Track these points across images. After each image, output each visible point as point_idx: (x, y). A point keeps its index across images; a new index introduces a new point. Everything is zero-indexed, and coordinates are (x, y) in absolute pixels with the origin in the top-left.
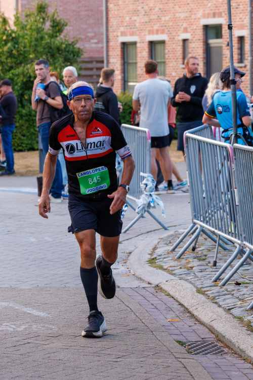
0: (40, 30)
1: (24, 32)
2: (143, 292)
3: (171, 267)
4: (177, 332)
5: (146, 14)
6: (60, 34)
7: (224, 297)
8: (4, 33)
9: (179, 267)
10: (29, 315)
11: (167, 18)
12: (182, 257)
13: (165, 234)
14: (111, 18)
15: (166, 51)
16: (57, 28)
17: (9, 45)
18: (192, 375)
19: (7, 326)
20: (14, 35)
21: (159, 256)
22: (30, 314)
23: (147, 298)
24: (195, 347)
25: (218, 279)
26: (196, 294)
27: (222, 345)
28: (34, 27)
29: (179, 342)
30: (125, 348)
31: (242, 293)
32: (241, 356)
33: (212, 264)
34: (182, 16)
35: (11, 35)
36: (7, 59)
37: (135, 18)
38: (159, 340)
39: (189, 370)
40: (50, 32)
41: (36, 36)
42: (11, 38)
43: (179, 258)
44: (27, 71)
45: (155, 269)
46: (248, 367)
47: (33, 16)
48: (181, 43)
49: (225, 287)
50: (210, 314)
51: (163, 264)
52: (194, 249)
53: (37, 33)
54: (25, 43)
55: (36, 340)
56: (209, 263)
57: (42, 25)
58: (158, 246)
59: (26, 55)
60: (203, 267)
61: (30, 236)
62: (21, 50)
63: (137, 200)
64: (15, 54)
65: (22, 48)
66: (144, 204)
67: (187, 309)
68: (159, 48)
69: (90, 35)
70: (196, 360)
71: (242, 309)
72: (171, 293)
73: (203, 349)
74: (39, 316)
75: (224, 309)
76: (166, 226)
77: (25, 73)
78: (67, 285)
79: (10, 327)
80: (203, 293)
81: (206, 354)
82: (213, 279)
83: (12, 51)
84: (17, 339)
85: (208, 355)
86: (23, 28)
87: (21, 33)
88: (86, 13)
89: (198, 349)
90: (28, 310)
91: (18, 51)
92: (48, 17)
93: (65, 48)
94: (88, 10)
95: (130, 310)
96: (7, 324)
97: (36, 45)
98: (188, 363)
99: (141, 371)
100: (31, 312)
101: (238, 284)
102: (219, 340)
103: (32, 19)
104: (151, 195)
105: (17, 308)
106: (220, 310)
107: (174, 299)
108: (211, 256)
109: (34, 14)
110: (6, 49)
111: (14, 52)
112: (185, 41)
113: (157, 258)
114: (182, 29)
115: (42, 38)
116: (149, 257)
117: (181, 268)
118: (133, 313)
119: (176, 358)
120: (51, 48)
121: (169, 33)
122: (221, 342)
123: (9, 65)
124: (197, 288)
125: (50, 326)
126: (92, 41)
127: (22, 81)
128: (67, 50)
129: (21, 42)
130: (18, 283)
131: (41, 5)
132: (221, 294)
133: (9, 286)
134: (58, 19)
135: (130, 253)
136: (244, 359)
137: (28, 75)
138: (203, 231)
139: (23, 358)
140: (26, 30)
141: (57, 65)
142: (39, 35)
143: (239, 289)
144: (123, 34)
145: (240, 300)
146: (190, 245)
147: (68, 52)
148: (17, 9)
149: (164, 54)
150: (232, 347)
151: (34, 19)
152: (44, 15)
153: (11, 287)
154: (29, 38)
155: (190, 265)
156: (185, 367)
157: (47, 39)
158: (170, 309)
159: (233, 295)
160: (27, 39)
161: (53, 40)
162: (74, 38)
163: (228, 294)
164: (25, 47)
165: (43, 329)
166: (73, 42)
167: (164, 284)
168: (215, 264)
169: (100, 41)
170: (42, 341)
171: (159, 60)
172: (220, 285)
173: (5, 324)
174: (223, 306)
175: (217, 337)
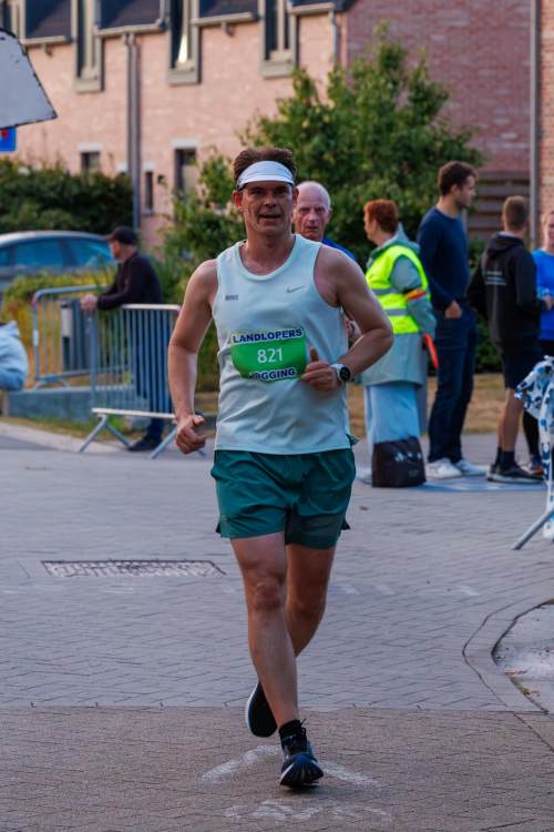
0: (387, 107)
1: (350, 113)
6: (431, 119)
8: (305, 114)
14: (547, 84)
16: (425, 104)
17: (316, 140)
19: (272, 807)
20: (326, 119)
28: (372, 102)
35: (320, 117)
36: (310, 170)
40: (411, 113)
41: (376, 120)
42: (320, 125)
44: (354, 201)
47: (369, 76)
53: (381, 115)
54: (351, 137)
57: (391, 97)
59: (354, 163)
61: (346, 582)
62: (342, 152)
64: (328, 162)
65: (345, 149)
69: (501, 122)
74: (350, 784)
77: (351, 205)
78: (424, 705)
83: (322, 154)
87: (343, 114)
88: (493, 72)
91: (335, 156)
92: (405, 80)
93: (442, 150)
94: (496, 67)
97: (376, 143)
100: (333, 773)
103: (370, 85)
109: (372, 72)
110: (308, 149)
111: (327, 156)
115: (390, 127)
120: (409, 149)
125: (376, 811)
126: (505, 136)
127: (344, 222)
128: (446, 153)
129: (344, 134)
131: (390, 51)
134: (427, 83)
137: (358, 209)
140: (356, 107)
141: (422, 187)
142: (384, 120)
148: (337, 60)
151: (374, 83)
152: (396, 75)
154: (361, 126)
157: (402, 129)
160: (355, 127)
161: (414, 131)
162: (464, 127)
164: (351, 146)
165: (358, 816)
166: (459, 137)
169: (522, 137)
173: (267, 803)
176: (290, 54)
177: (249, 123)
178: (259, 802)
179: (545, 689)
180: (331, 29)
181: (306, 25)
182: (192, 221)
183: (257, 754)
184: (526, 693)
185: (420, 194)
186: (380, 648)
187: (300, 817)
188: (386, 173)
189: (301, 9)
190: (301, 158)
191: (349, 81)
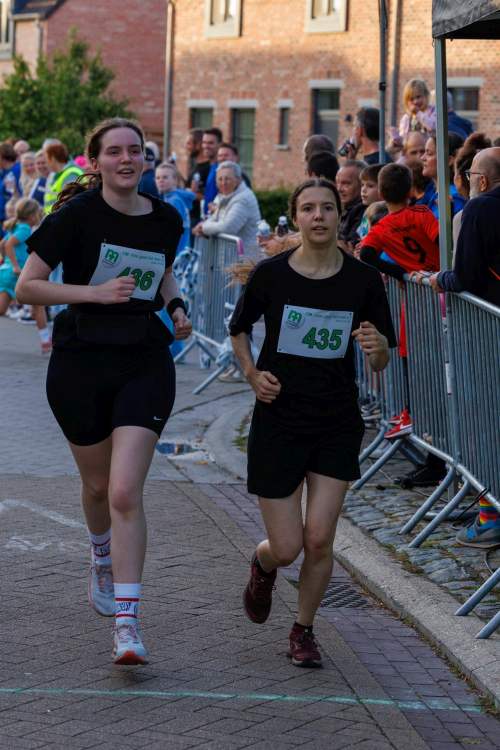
0: (74, 82)
1: (50, 85)
2: (230, 492)
5: (229, 68)
6: (104, 91)
7: (359, 509)
8: (21, 85)
10: (52, 524)
11: (260, 76)
15: (256, 124)
16: (99, 82)
17: (28, 102)
19: (18, 541)
20: (35, 88)
22: (54, 522)
23: (237, 503)
27: (362, 591)
28: (65, 78)
29: (293, 582)
30: (209, 591)
31: (388, 504)
32: (395, 613)
34: (283, 73)
35: (31, 87)
36: (24, 121)
37: (211, 73)
40: (89, 86)
41: (68, 91)
42: (30, 93)
46: (409, 634)
48: (278, 114)
49: (360, 492)
50: (341, 537)
53: (70, 87)
54: (51, 101)
55: (65, 569)
57: (78, 75)
59: (53, 118)
62: (46, 111)
63: (218, 345)
64: (36, 117)
65: (47, 108)
66: (228, 352)
68: (244, 120)
69: (145, 95)
70: (324, 617)
71: (391, 531)
73: (332, 597)
74: (68, 527)
75: (362, 529)
79: (23, 544)
81: (338, 606)
83: (31, 110)
84: (34, 565)
85: (342, 609)
86: (50, 78)
87: (47, 86)
88: (141, 63)
90: (51, 515)
91: (40, 112)
92: (87, 65)
93: (110, 110)
94: (143, 59)
95: (211, 522)
96: (19, 538)
97: (67, 105)
99: (237, 634)
100: (56, 519)
101: (381, 488)
102: (357, 583)
103: (64, 66)
105: (33, 510)
106: (355, 530)
109: (66, 59)
110: (22, 107)
111: (35, 113)
112: (284, 111)
114: (281, 91)
115: (76, 95)
116: (237, 434)
118: (217, 529)
119: (291, 612)
120: (88, 109)
121: (262, 98)
122: (361, 585)
123: (27, 131)
126: (148, 104)
129: (46, 99)
130: (34, 467)
131: (77, 46)
132: (355, 503)
133: (20, 472)
134: (101, 68)
135: (207, 426)
136: (402, 620)
139: (45, 601)
140: (54, 82)
142: (73, 91)
143: (382, 497)
144: (194, 95)
145: (386, 515)
148: (40, 51)
149: (253, 128)
150: (379, 597)
151: (67, 66)
152: (81, 61)
153: (24, 473)
154: (57, 94)
157: (84, 97)
159: (374, 506)
160: (53, 94)
161: (92, 98)
162: (123, 97)
163: (367, 505)
164: (51, 106)
165: (76, 549)
166: (121, 104)
169: (159, 104)
170: (74, 570)
171: (244, 136)
172: (352, 487)
173: (14, 538)
174: (359, 524)
175: (353, 576)
176: (9, 46)
178: (8, 538)
179: (189, 467)
180: (36, 31)
181: (21, 27)
183: (5, 504)
184: (178, 468)
187: (37, 548)
188: (73, 125)
189: (17, 17)
190: (18, 113)
191: (50, 65)
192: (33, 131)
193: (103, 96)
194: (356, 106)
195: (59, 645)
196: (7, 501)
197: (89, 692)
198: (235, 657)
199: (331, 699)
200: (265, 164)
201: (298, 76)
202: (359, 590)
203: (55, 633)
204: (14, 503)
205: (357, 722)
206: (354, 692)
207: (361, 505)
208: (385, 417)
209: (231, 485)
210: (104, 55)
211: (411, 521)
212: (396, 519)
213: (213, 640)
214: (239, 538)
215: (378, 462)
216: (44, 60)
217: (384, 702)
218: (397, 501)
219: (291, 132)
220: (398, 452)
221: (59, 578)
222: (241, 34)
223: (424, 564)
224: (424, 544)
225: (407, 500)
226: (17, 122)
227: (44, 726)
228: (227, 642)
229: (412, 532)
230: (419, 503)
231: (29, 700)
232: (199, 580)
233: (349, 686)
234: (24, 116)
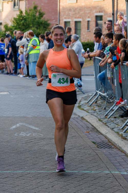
0: (35, 16)
1: (29, 17)
2: (77, 120)
3: (87, 109)
4: (92, 138)
5: (74, 11)
6: (42, 18)
7: (110, 123)
8: (21, 17)
9: (90, 110)
11: (82, 13)
12: (92, 105)
13: (84, 96)
15: (81, 25)
16: (41, 15)
17: (23, 21)
18: (100, 158)
20: (25, 18)
21: (83, 104)
22: (32, 128)
23: (79, 122)
24: (100, 145)
25: (107, 115)
26: (98, 121)
27: (111, 144)
28: (32, 15)
29: (93, 142)
30: (72, 145)
31: (117, 122)
32: (119, 150)
33: (104, 109)
34: (88, 12)
35: (23, 17)
38: (85, 142)
39: (99, 155)
40: (38, 17)
42: (23, 19)
43: (90, 106)
45: (81, 110)
46: (123, 155)
48: (87, 22)
49: (110, 119)
50: (105, 131)
51: (84, 108)
52: (96, 102)
55: (35, 140)
56: (102, 108)
57: (35, 14)
58: (81, 101)
59: (29, 25)
60: (100, 110)
67: (95, 128)
68: (78, 24)
69: (53, 18)
70: (101, 151)
71: (118, 129)
72: (88, 121)
73: (103, 146)
74: (35, 130)
75: (111, 128)
76: (84, 92)
78: (46, 116)
80: (101, 121)
81: (105, 148)
82: (105, 115)
83: (24, 23)
84: (27, 140)
85: (106, 149)
86: (28, 15)
87: (27, 17)
89: (101, 146)
90: (31, 127)
91: (26, 23)
92: (38, 11)
93: (44, 23)
94: (52, 9)
95: (72, 128)
96: (23, 133)
97: (33, 22)
98: (98, 152)
101: (115, 118)
102: (110, 142)
103: (32, 12)
104: (78, 80)
105: (26, 125)
106: (109, 129)
107: (90, 123)
108: (103, 105)
110: (21, 23)
111: (25, 24)
112: (88, 21)
113: (82, 105)
114: (87, 17)
115: (35, 19)
116: (78, 104)
117: (91, 110)
118: (73, 129)
119: (93, 150)
120: (38, 23)
121: (83, 18)
122: (111, 143)
123: (23, 29)
124: (98, 119)
125: (40, 134)
130: (26, 115)
131: (35, 6)
132: (109, 122)
133: (23, 116)
134: (41, 12)
136: (121, 151)
138: (100, 95)
141: (41, 29)
142: (34, 18)
144: (65, 18)
145: (117, 124)
146: (95, 100)
147: (45, 24)
148: (26, 8)
150: (115, 145)
152: (36, 10)
153: (24, 116)
155: (95, 109)
156: (97, 154)
157: (37, 19)
158: (88, 128)
160: (29, 19)
161: (39, 20)
163: (112, 122)
164: (29, 22)
165: (37, 135)
166: (47, 21)
167: (85, 117)
168: (105, 109)
169: (56, 21)
170: (37, 141)
171: (78, 28)
172: (108, 117)
173: (22, 133)
174: (110, 127)
175: (109, 140)
176: (18, 7)
177: (12, 18)
178: (20, 133)
180: (25, 3)
181: (21, 2)
182: (2, 34)
183: (19, 124)
185: (40, 30)
186: (38, 106)
187: (28, 135)
188: (34, 27)
190: (21, 24)
191: (28, 11)
192: (24, 29)
193: (42, 19)
194: (107, 20)
195: (33, 160)
196: (20, 123)
197: (41, 172)
198: (78, 162)
199: (103, 172)
200: (84, 35)
201: (92, 12)
202: (110, 144)
203: (33, 157)
204: (21, 124)
205: (110, 178)
206: (109, 170)
207: (110, 122)
208: (116, 99)
209: (77, 118)
210: (42, 8)
211: (123, 126)
212: (119, 125)
213: (73, 157)
214: (79, 131)
215: (114, 111)
216: (27, 10)
217: (117, 172)
218: (120, 121)
219: (90, 27)
220: (119, 108)
221: (33, 143)
222: (77, 2)
223: (127, 137)
224: (126, 132)
225: (122, 121)
226: (20, 26)
227: (30, 181)
228: (77, 158)
229: (124, 129)
230: (125, 121)
231: (26, 174)
232: (69, 142)
233: (108, 168)
234: (22, 25)
